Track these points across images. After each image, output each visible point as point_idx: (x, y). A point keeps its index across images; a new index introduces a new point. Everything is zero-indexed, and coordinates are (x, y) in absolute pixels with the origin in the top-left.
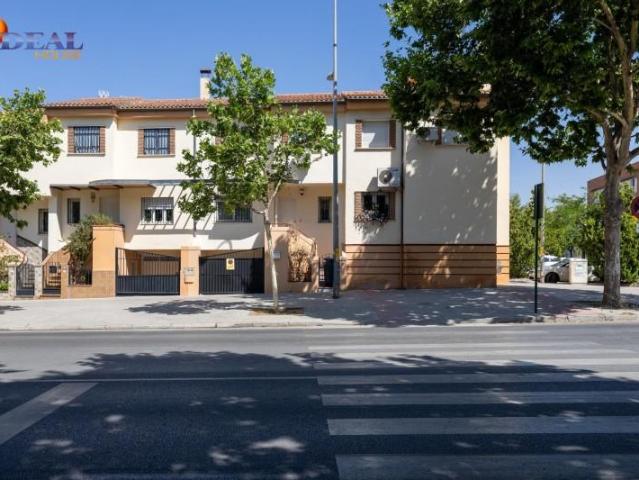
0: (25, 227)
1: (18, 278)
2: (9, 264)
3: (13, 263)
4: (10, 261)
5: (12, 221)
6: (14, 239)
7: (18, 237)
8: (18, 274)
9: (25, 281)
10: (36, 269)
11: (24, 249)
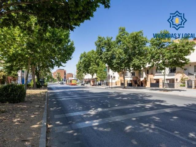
0: (186, 70)
1: (188, 83)
2: (186, 80)
3: (187, 80)
4: (186, 79)
5: (183, 69)
6: (188, 73)
7: (189, 73)
8: (188, 82)
9: (190, 84)
10: (193, 81)
11: (190, 76)
